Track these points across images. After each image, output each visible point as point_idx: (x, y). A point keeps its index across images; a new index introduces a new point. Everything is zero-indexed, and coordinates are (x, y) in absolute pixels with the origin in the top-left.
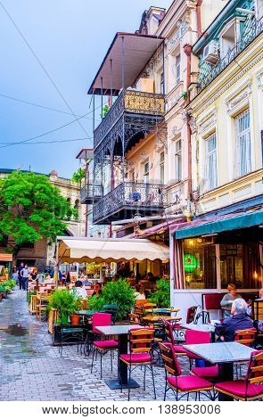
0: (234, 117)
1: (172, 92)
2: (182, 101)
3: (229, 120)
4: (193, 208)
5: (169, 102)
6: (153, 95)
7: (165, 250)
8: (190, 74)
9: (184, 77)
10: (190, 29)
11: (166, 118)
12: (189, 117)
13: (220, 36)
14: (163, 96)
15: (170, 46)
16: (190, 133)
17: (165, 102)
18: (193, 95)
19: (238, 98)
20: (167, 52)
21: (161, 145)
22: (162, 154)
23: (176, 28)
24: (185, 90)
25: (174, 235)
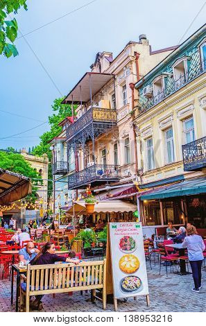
0: (163, 130)
1: (121, 109)
2: (130, 116)
3: (161, 132)
4: (139, 180)
5: (120, 114)
6: (109, 110)
7: (133, 206)
8: (134, 101)
9: (129, 101)
10: (132, 73)
11: (118, 124)
12: (134, 126)
13: (153, 82)
14: (115, 110)
15: (118, 80)
16: (135, 135)
17: (117, 114)
18: (136, 113)
19: (165, 121)
20: (116, 83)
21: (115, 140)
22: (116, 145)
23: (122, 70)
24: (131, 110)
25: (140, 198)
